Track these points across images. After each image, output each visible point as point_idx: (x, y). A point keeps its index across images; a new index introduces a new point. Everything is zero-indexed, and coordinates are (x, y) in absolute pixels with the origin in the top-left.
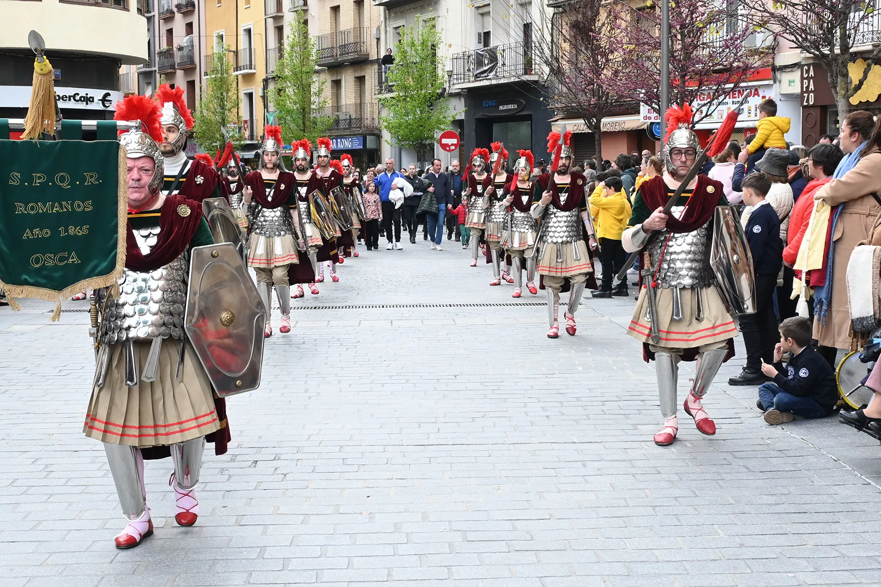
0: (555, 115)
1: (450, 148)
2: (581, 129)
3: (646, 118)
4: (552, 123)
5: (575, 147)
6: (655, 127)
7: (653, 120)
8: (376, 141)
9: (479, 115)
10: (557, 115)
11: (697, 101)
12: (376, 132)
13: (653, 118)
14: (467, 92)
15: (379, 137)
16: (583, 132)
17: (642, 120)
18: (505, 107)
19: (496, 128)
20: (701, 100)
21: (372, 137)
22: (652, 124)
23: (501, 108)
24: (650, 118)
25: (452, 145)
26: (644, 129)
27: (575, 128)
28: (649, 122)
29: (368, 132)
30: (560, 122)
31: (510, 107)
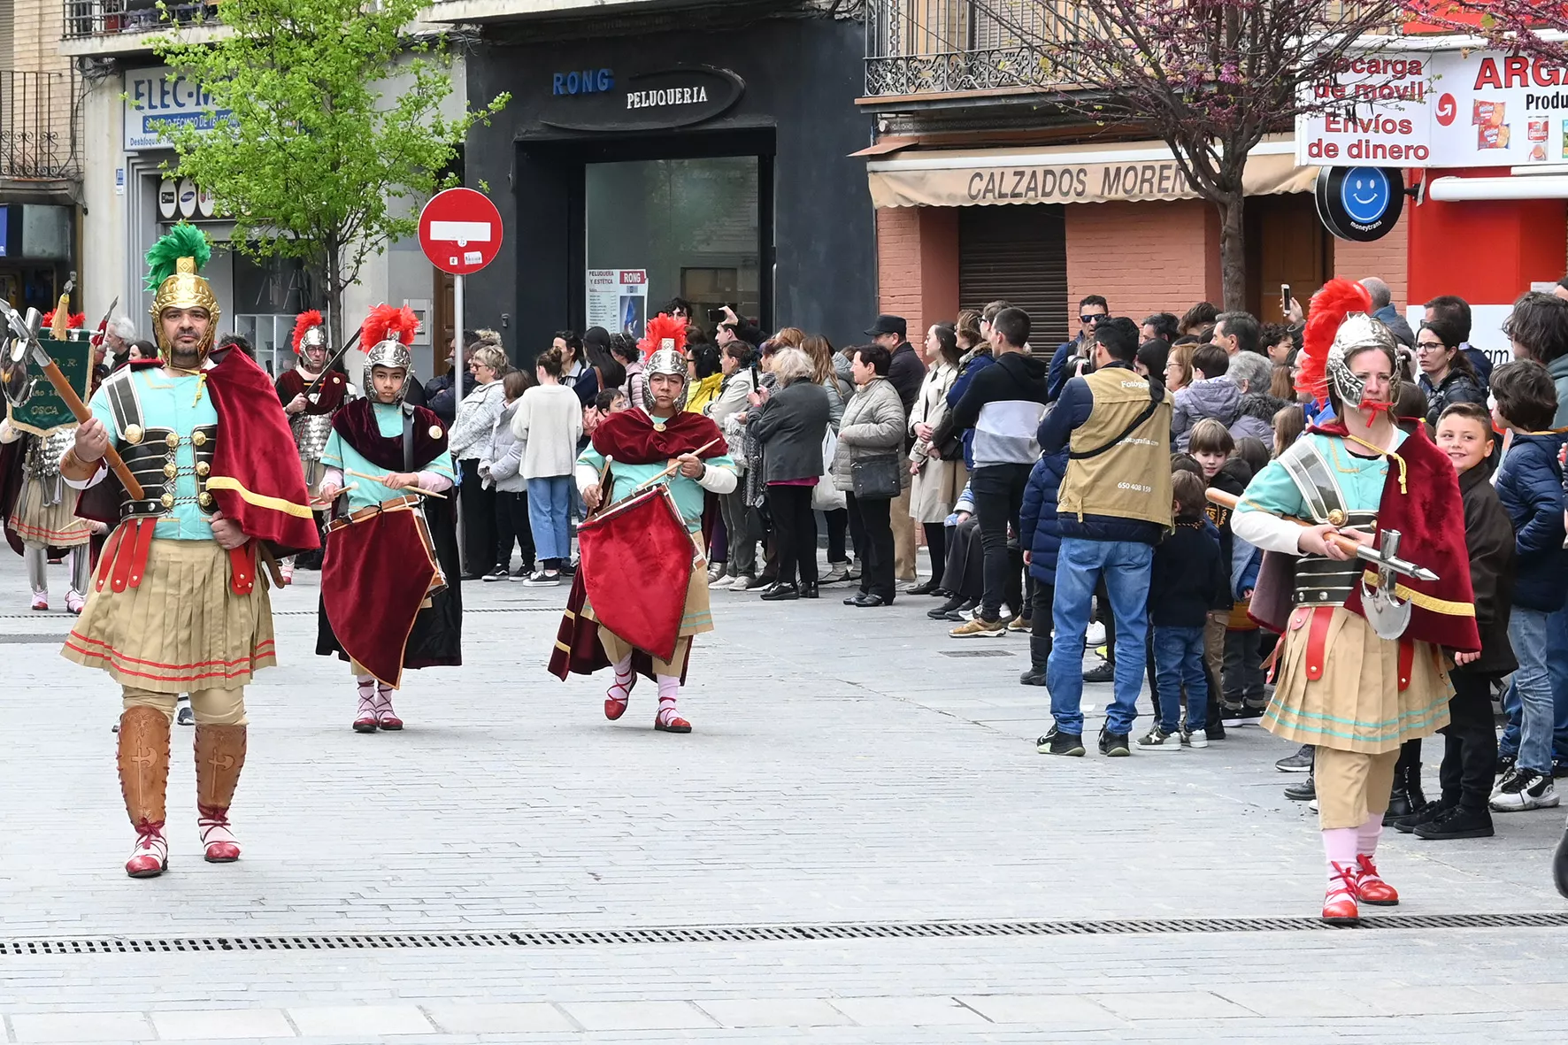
0: (878, 133)
1: (461, 259)
2: (1007, 189)
3: (1318, 148)
4: (871, 166)
5: (961, 263)
6: (1352, 189)
7: (1343, 160)
8: (61, 227)
9: (533, 129)
10: (888, 131)
11: (1524, 84)
12: (63, 189)
13: (1343, 151)
14: (483, 34)
15: (71, 210)
16: (1017, 202)
17: (1302, 158)
18: (654, 98)
19: (597, 180)
20: (1541, 83)
21: (47, 211)
22: (1339, 172)
23: (634, 99)
24: (1332, 150)
25: (472, 246)
26: (1305, 195)
27: (979, 185)
28: (1327, 164)
29: (28, 189)
30: (905, 162)
31: (674, 96)
